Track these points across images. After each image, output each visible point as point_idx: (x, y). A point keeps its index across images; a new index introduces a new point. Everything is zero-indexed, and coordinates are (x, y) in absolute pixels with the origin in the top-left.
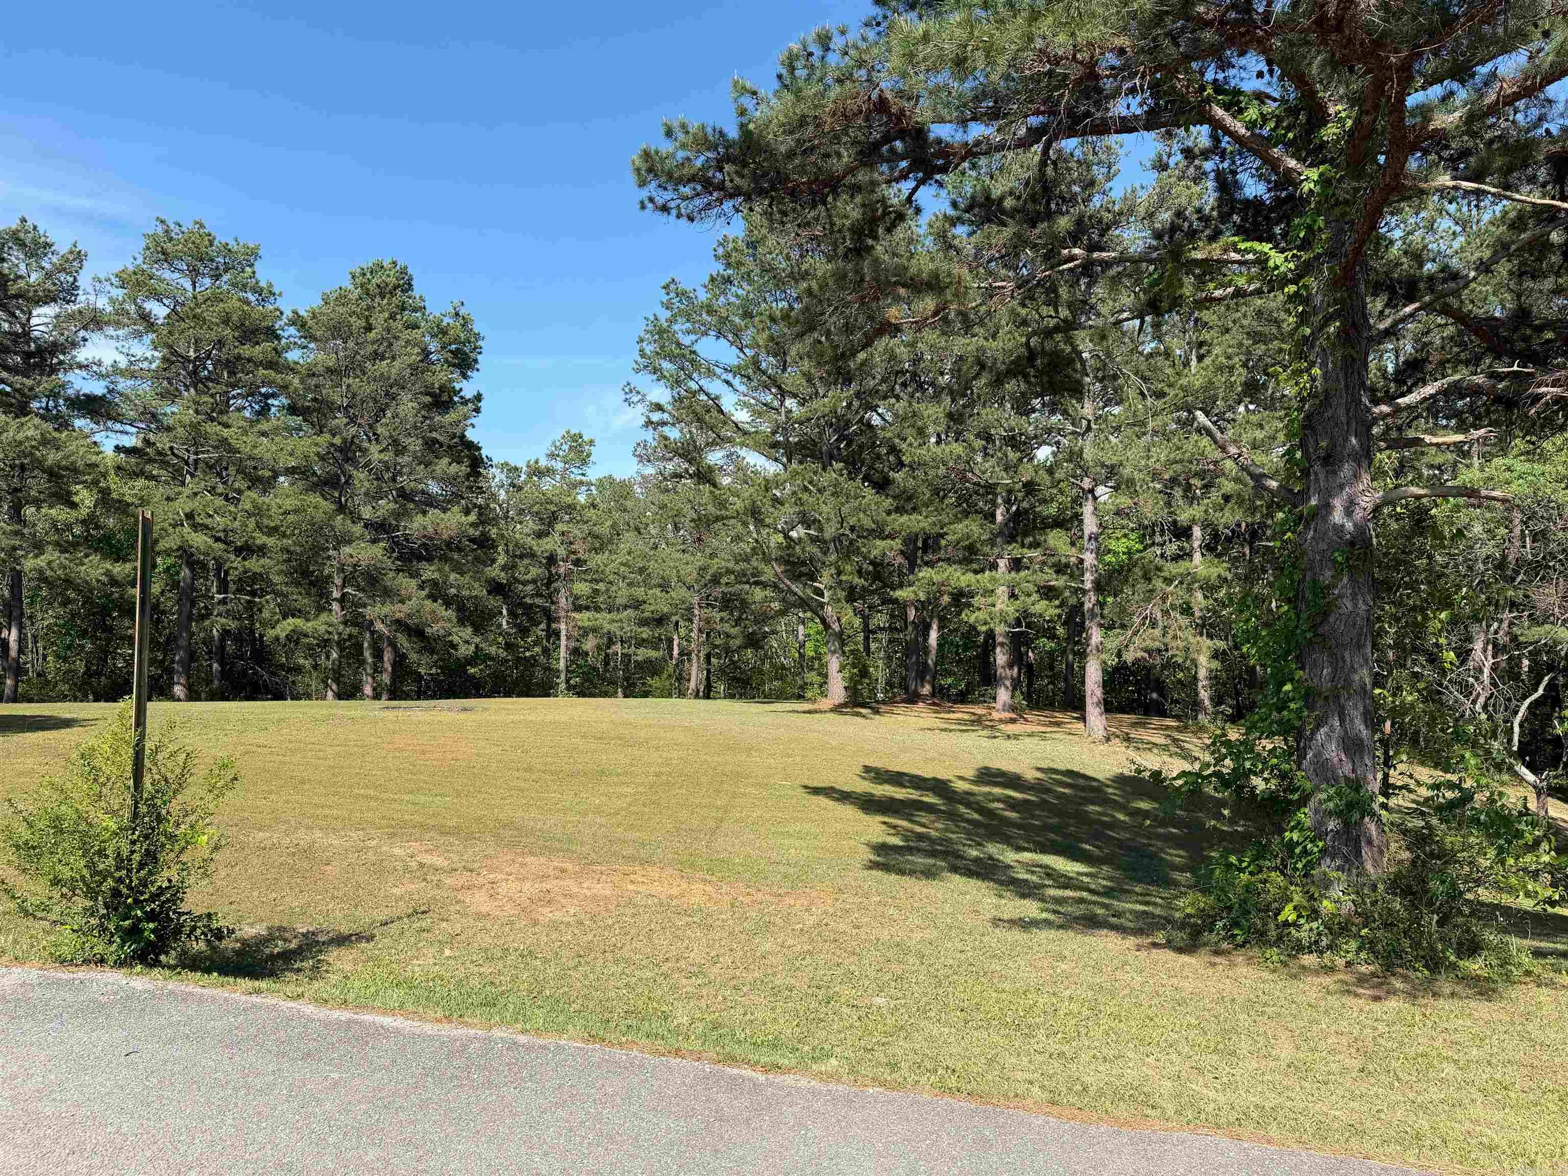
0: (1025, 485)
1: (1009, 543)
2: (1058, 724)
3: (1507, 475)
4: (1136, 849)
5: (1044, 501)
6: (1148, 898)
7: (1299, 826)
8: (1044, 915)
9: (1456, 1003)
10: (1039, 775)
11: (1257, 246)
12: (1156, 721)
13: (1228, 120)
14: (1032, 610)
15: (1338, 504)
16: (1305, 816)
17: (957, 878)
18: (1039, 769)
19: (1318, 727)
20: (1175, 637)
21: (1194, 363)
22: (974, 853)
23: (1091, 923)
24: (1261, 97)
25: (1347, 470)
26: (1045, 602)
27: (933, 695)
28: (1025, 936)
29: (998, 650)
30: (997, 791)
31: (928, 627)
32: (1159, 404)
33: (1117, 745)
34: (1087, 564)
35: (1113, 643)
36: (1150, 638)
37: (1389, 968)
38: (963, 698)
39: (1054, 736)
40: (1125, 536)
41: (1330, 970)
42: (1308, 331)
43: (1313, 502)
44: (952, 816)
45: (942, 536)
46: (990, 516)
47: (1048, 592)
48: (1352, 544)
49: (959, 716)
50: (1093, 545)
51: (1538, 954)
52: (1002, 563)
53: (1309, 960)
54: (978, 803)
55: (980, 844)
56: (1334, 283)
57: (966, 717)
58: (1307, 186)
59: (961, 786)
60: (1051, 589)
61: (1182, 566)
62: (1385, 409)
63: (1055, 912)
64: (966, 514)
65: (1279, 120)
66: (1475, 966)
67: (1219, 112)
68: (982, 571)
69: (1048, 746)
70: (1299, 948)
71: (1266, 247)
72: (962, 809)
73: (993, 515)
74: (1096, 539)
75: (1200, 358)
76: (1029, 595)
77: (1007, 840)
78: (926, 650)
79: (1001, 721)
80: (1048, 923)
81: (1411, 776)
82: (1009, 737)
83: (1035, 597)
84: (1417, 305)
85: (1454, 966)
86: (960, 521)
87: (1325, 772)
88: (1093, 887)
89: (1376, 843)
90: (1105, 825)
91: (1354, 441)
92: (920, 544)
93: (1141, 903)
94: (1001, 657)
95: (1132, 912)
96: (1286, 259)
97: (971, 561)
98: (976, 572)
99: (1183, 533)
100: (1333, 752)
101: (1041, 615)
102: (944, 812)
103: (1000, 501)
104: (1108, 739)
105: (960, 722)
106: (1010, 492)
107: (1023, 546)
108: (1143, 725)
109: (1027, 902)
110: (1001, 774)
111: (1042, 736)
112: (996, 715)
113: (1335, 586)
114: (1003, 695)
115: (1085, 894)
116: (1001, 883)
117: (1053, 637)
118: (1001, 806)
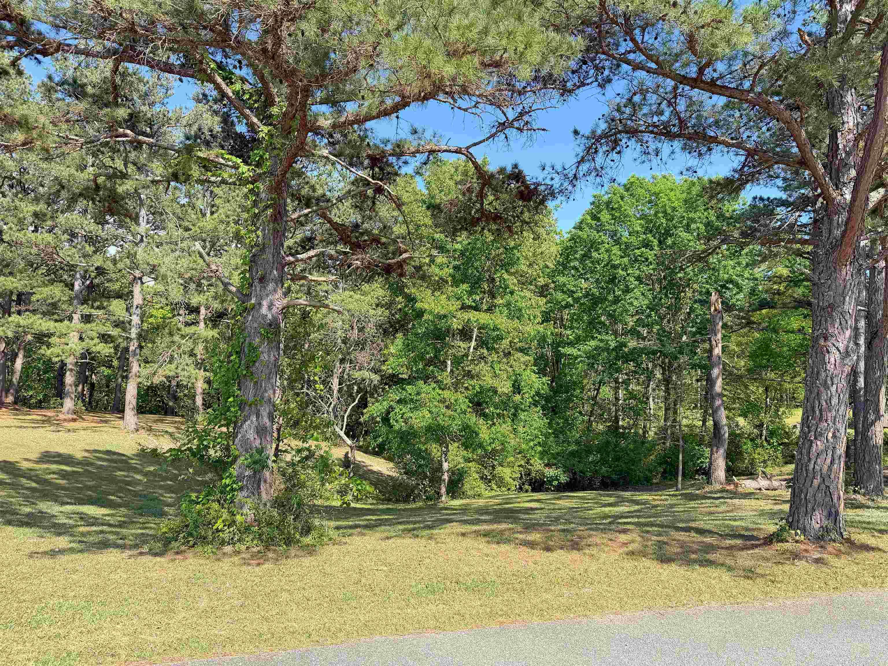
0: (97, 268)
1: (82, 304)
2: (106, 422)
3: (350, 299)
4: (145, 496)
5: (110, 281)
6: (147, 525)
7: (230, 476)
8: (73, 545)
9: (296, 560)
10: (86, 454)
11: (234, 158)
12: (169, 418)
13: (224, 86)
14: (94, 349)
15: (265, 303)
16: (234, 471)
17: (10, 528)
18: (87, 451)
19: (245, 421)
20: (183, 370)
21: (208, 215)
22: (28, 510)
23: (104, 545)
24: (243, 80)
25: (271, 286)
26: (103, 344)
27: (15, 403)
28: (51, 561)
29: (68, 373)
30: (54, 467)
31: (15, 356)
32: (186, 234)
33: (143, 434)
34: (133, 323)
35: (146, 371)
36: (169, 370)
37: (267, 548)
38: (39, 405)
39: (102, 429)
40: (162, 308)
41: (238, 553)
42: (257, 211)
43: (253, 301)
44: (13, 486)
45: (32, 294)
46: (71, 286)
47: (105, 338)
48: (270, 325)
49: (34, 417)
50: (139, 311)
51: (338, 528)
52: (76, 317)
53: (228, 549)
54: (36, 476)
55: (33, 504)
56: (271, 189)
57: (39, 418)
58: (261, 135)
59: (25, 465)
60: (109, 336)
61: (192, 329)
62: (291, 259)
63: (80, 542)
64: (52, 282)
65: (251, 96)
66: (308, 540)
67: (219, 80)
68: (61, 321)
69: (96, 435)
70: (223, 543)
71: (239, 161)
72: (24, 481)
73: (73, 285)
74: (141, 308)
75: (212, 213)
76: (92, 339)
77: (56, 500)
78: (13, 372)
79: (65, 420)
80: (72, 550)
81: (289, 445)
82: (69, 430)
83: (96, 341)
84: (310, 210)
85: (298, 541)
86: (47, 286)
87: (246, 446)
88: (112, 522)
89: (268, 481)
90: (129, 483)
91: (275, 272)
92: (14, 298)
93: (141, 528)
94: (69, 379)
95: (132, 535)
96: (249, 170)
97: (53, 314)
98: (56, 321)
99: (195, 310)
100: (251, 435)
101: (99, 353)
102: (9, 484)
103: (78, 276)
104: (137, 430)
105: (33, 421)
106: (86, 271)
107: (92, 307)
108: (162, 421)
109: (61, 538)
110: (59, 455)
111: (94, 430)
112: (61, 416)
113: (260, 347)
114: (68, 404)
115: (105, 528)
116: (44, 528)
117: (110, 367)
118: (55, 476)
